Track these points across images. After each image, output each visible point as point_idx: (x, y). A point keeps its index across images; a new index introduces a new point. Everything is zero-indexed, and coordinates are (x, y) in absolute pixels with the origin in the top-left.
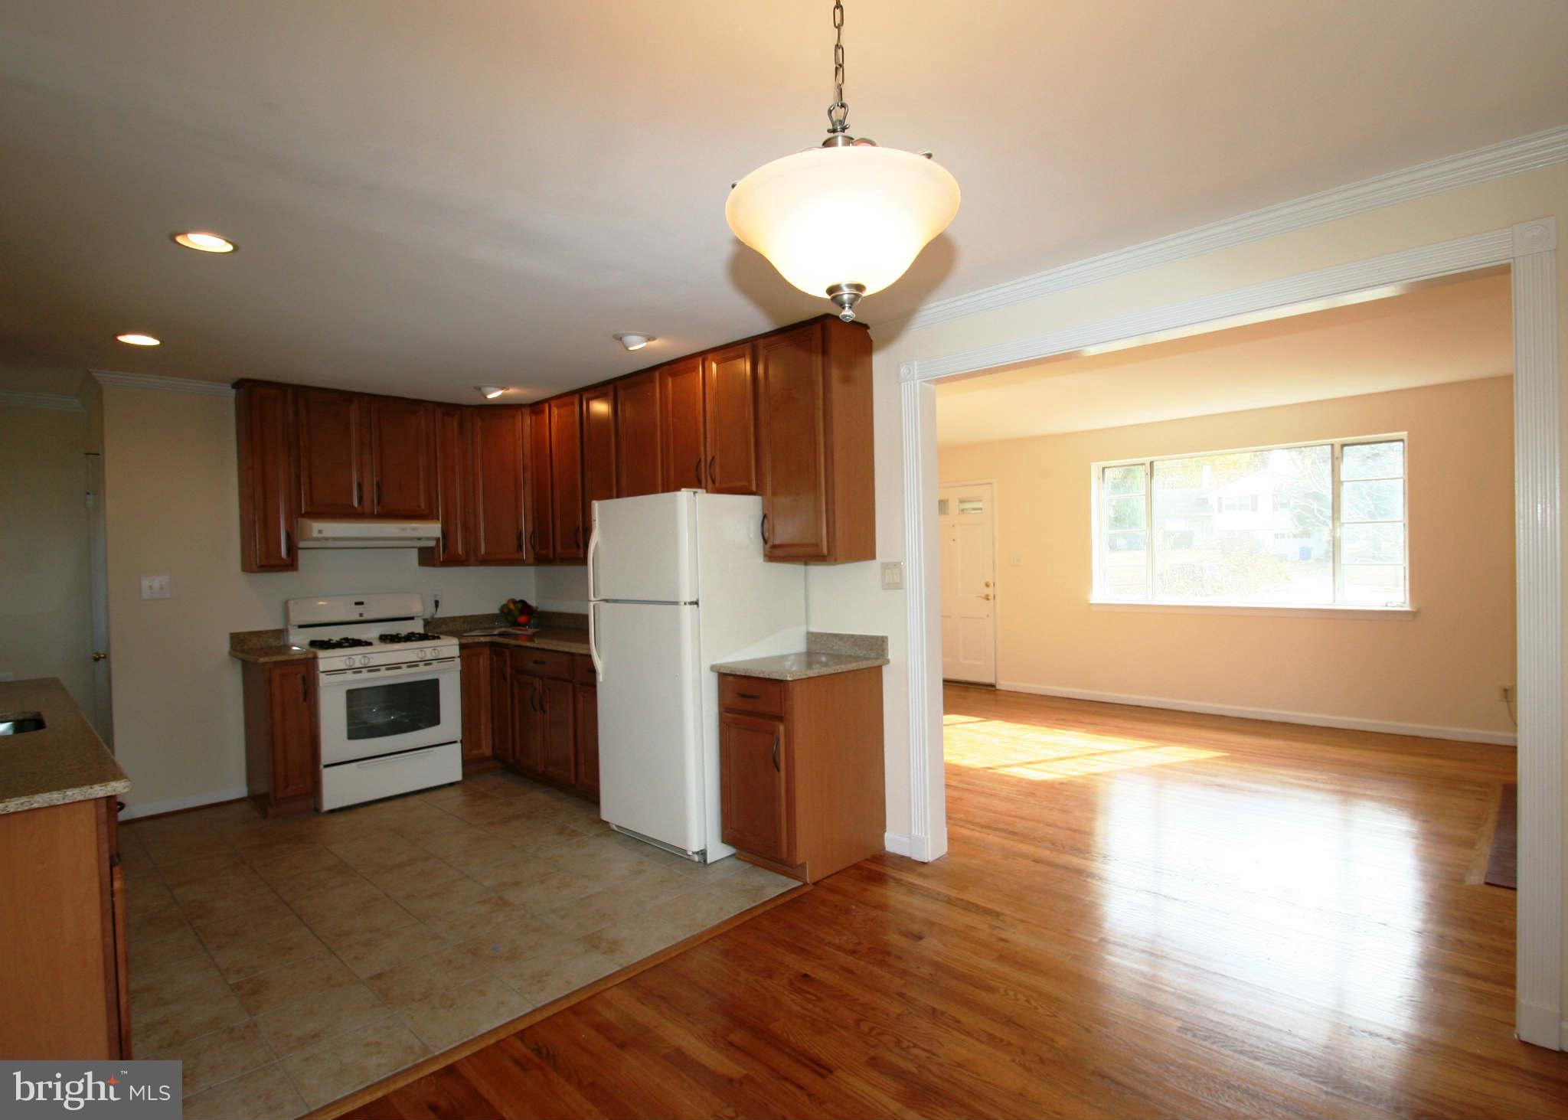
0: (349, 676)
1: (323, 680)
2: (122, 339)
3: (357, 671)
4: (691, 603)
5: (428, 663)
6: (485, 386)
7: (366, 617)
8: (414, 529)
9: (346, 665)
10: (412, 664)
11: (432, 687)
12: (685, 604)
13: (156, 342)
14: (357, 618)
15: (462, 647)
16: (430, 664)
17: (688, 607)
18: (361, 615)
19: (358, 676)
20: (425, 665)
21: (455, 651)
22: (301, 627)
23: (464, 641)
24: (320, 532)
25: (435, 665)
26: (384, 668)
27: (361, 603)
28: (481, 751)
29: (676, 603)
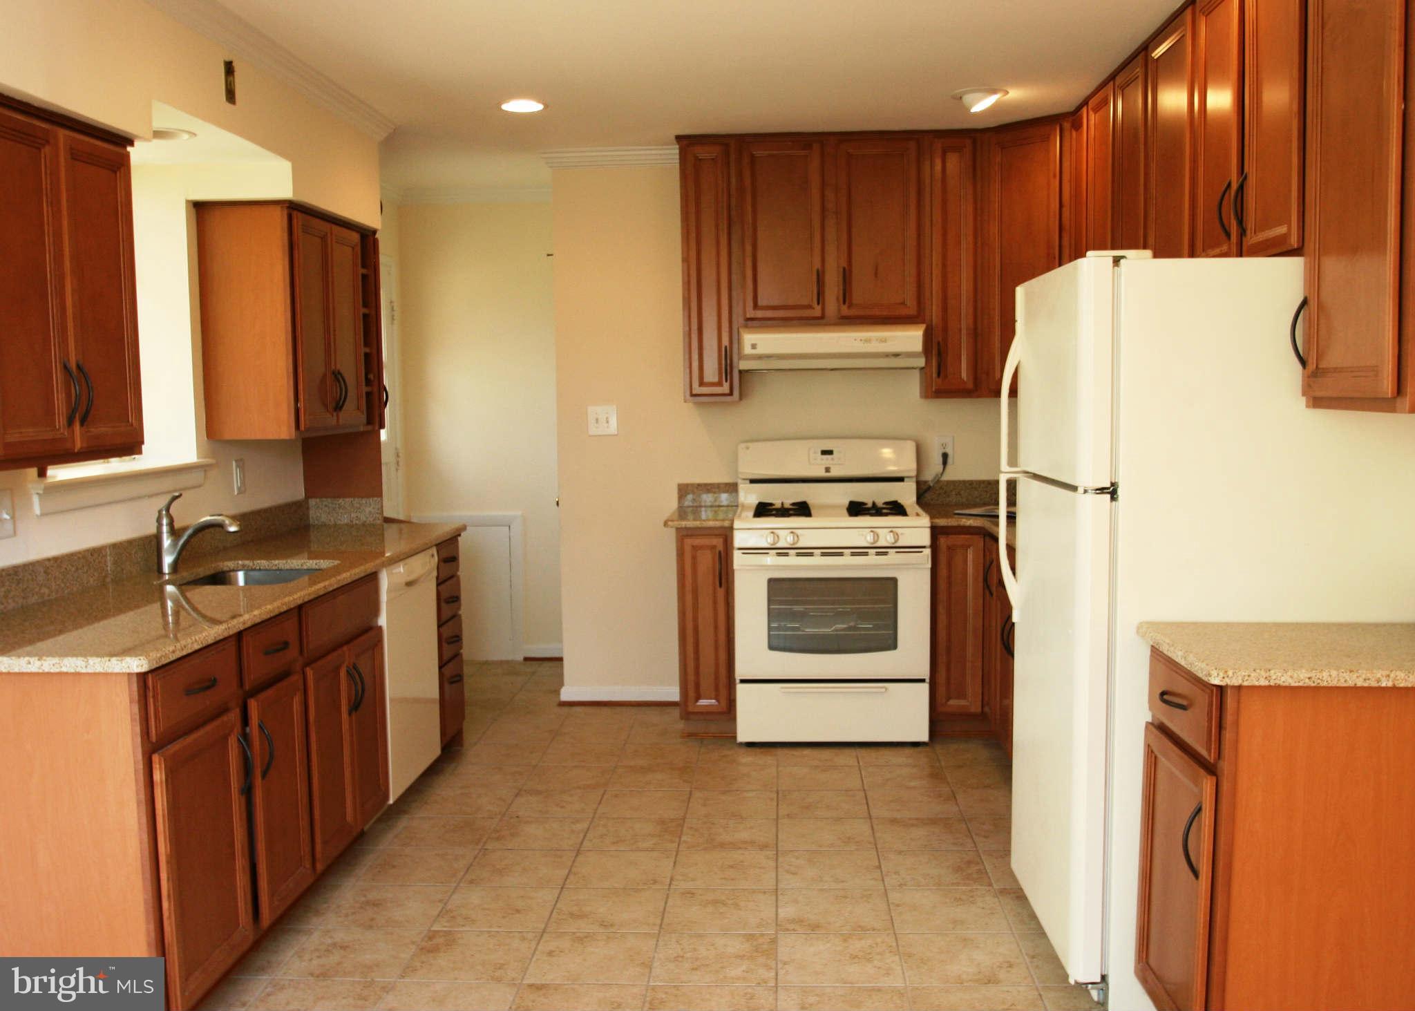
0: (770, 559)
1: (739, 559)
2: (506, 107)
3: (782, 552)
4: (1102, 490)
5: (882, 551)
6: (966, 93)
7: (835, 473)
8: (884, 340)
9: (769, 543)
10: (859, 551)
11: (886, 588)
12: (1085, 491)
13: (539, 107)
14: (821, 473)
15: (936, 532)
16: (885, 554)
17: (1092, 498)
18: (828, 470)
19: (783, 560)
20: (878, 554)
21: (924, 538)
22: (753, 481)
23: (942, 522)
24: (754, 346)
25: (893, 557)
26: (819, 551)
27: (829, 452)
28: (962, 702)
29: (1074, 488)
